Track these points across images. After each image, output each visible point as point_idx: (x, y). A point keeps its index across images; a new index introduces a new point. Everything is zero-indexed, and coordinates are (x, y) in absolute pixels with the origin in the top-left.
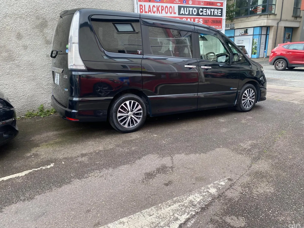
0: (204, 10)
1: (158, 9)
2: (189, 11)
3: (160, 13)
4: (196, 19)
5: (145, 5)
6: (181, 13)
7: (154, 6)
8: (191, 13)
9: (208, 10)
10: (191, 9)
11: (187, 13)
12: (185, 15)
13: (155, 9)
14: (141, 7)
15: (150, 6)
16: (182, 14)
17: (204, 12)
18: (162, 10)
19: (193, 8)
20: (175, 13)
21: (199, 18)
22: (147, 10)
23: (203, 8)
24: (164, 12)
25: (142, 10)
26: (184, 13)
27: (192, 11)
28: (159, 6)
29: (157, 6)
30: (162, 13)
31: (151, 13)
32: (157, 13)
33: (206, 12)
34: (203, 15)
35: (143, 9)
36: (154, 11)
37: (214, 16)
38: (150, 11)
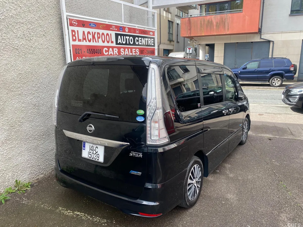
0: (140, 38)
1: (94, 37)
2: (126, 39)
3: (96, 42)
4: (133, 50)
5: (78, 31)
6: (118, 42)
7: (89, 33)
8: (128, 43)
9: (142, 38)
10: (128, 38)
11: (124, 43)
12: (122, 44)
13: (90, 37)
14: (74, 33)
15: (84, 32)
16: (120, 44)
17: (140, 41)
18: (99, 38)
19: (130, 36)
20: (112, 42)
21: (136, 48)
22: (81, 37)
23: (138, 37)
24: (100, 40)
25: (74, 38)
26: (121, 43)
27: (129, 39)
28: (95, 33)
29: (92, 32)
30: (98, 42)
31: (86, 41)
32: (93, 42)
33: (141, 41)
34: (138, 45)
35: (76, 35)
36: (89, 39)
37: (148, 45)
38: (84, 39)
